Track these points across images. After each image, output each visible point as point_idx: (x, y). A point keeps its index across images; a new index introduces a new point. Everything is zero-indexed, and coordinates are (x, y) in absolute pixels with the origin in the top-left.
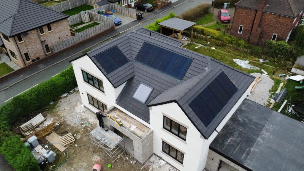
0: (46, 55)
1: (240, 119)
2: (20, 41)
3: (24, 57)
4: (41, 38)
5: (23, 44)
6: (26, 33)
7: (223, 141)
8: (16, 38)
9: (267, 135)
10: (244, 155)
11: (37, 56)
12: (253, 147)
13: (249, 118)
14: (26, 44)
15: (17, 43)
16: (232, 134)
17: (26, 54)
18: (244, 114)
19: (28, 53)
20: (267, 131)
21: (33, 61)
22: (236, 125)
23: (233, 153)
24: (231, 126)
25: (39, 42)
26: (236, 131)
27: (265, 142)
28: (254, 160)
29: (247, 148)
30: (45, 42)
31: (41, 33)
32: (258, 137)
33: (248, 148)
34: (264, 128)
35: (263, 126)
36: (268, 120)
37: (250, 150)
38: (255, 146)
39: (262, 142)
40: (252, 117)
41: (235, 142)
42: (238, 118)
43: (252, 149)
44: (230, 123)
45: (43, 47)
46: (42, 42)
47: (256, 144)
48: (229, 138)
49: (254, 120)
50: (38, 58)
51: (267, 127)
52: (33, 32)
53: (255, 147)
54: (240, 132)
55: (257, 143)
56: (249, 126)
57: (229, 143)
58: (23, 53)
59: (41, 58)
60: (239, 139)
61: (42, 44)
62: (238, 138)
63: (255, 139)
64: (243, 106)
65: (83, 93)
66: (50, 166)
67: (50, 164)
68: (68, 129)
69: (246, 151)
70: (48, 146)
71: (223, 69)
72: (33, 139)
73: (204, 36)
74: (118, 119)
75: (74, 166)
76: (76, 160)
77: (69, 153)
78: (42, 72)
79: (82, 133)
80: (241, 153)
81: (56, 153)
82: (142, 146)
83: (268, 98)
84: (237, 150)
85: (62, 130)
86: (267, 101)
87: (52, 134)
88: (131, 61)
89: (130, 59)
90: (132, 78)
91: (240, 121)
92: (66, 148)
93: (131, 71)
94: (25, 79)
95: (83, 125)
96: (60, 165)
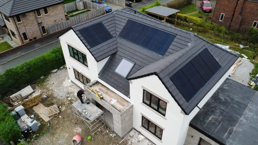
0: (42, 36)
1: (222, 98)
2: (18, 22)
3: (22, 36)
4: (38, 20)
5: (22, 25)
6: (24, 14)
7: (204, 119)
8: (15, 18)
9: (251, 115)
10: (226, 134)
11: (34, 36)
12: (235, 126)
13: (231, 97)
14: (24, 24)
15: (16, 23)
16: (213, 112)
17: (24, 34)
18: (225, 93)
19: (26, 33)
20: (250, 110)
21: (30, 40)
22: (217, 103)
23: (214, 131)
24: (213, 104)
25: (36, 23)
26: (217, 110)
27: (249, 122)
28: (237, 140)
29: (229, 127)
30: (41, 24)
31: (38, 16)
32: (241, 117)
33: (231, 127)
34: (247, 108)
35: (246, 106)
36: (251, 100)
37: (233, 129)
38: (238, 125)
39: (245, 121)
40: (234, 96)
41: (217, 120)
42: (219, 97)
43: (235, 128)
44: (211, 101)
45: (39, 28)
46: (39, 24)
47: (238, 123)
48: (210, 116)
49: (236, 100)
50: (35, 38)
51: (250, 107)
52: (31, 14)
53: (238, 127)
54: (222, 111)
55: (240, 122)
56: (231, 104)
57: (210, 121)
58: (21, 33)
59: (38, 38)
60: (221, 117)
61: (39, 26)
62: (219, 116)
63: (238, 118)
64: (225, 85)
65: (69, 68)
66: (33, 135)
67: (34, 133)
68: (55, 101)
69: (229, 130)
70: (34, 116)
71: (207, 46)
72: (19, 108)
73: (187, 23)
74: (100, 92)
75: (57, 136)
76: (59, 131)
77: (53, 124)
78: (37, 50)
79: (67, 105)
80: (223, 132)
81: (41, 123)
82: (121, 119)
83: (248, 81)
84: (219, 128)
85: (48, 102)
86: (247, 83)
87: (39, 105)
88: (115, 37)
89: (114, 35)
90: (115, 53)
91: (222, 99)
92: (51, 118)
93: (114, 47)
94: (21, 56)
95: (68, 98)
96: (43, 134)
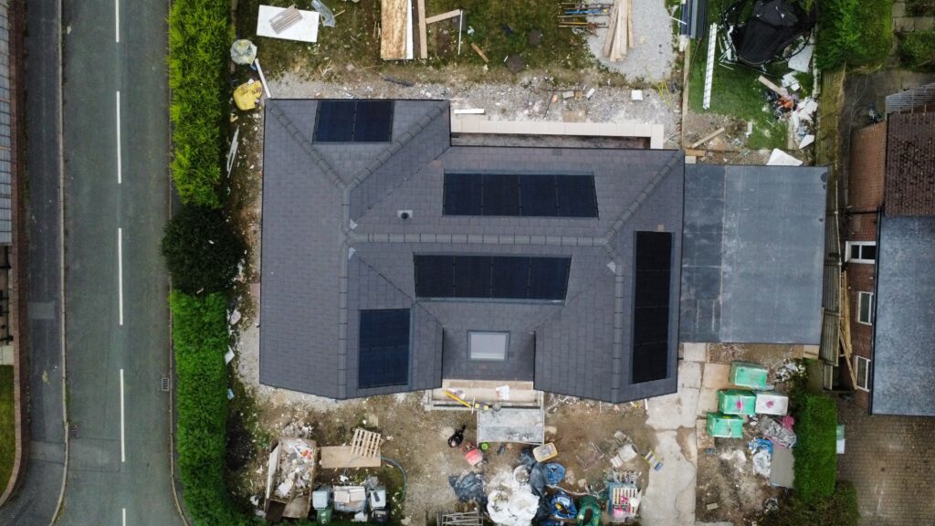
9: (734, 248)
10: (713, 321)
12: (719, 293)
23: (695, 329)
29: (712, 303)
33: (714, 301)
34: (723, 233)
36: (723, 205)
37: (718, 303)
38: (724, 288)
43: (721, 299)
47: (722, 282)
49: (699, 223)
51: (727, 226)
53: (723, 292)
55: (723, 279)
56: (696, 243)
62: (688, 290)
63: (717, 271)
69: (713, 310)
70: (346, 475)
77: (394, 457)
80: (707, 320)
83: (670, 38)
85: (329, 432)
86: (671, 49)
87: (324, 454)
89: (407, 305)
92: (379, 454)
96: (402, 485)
